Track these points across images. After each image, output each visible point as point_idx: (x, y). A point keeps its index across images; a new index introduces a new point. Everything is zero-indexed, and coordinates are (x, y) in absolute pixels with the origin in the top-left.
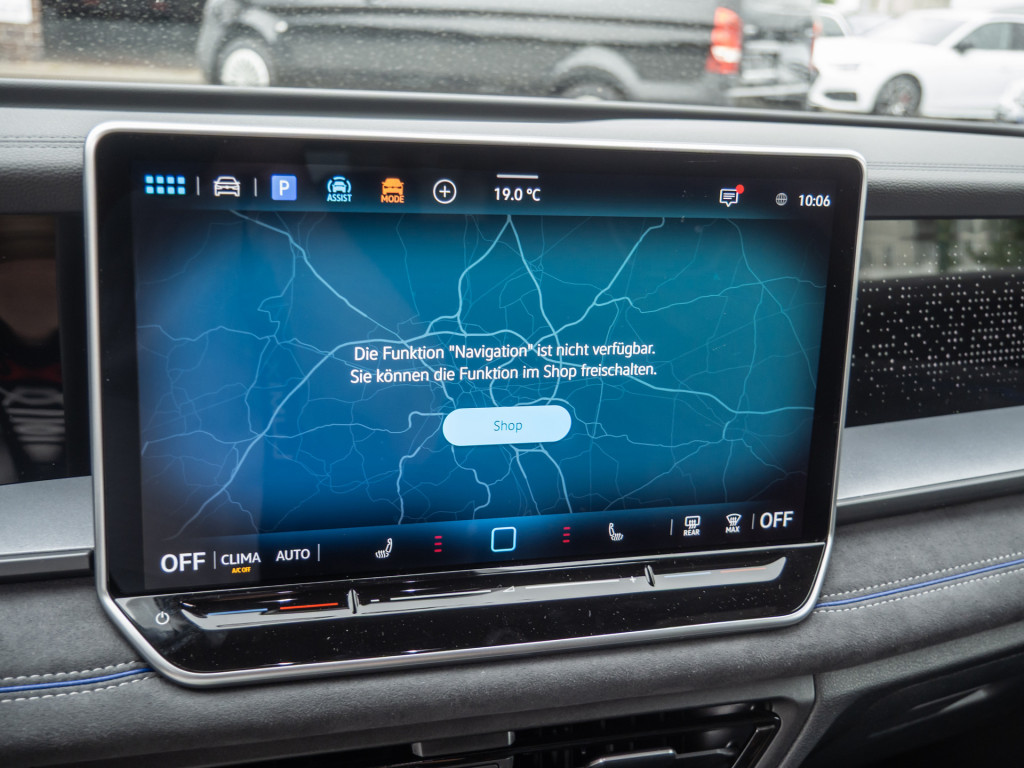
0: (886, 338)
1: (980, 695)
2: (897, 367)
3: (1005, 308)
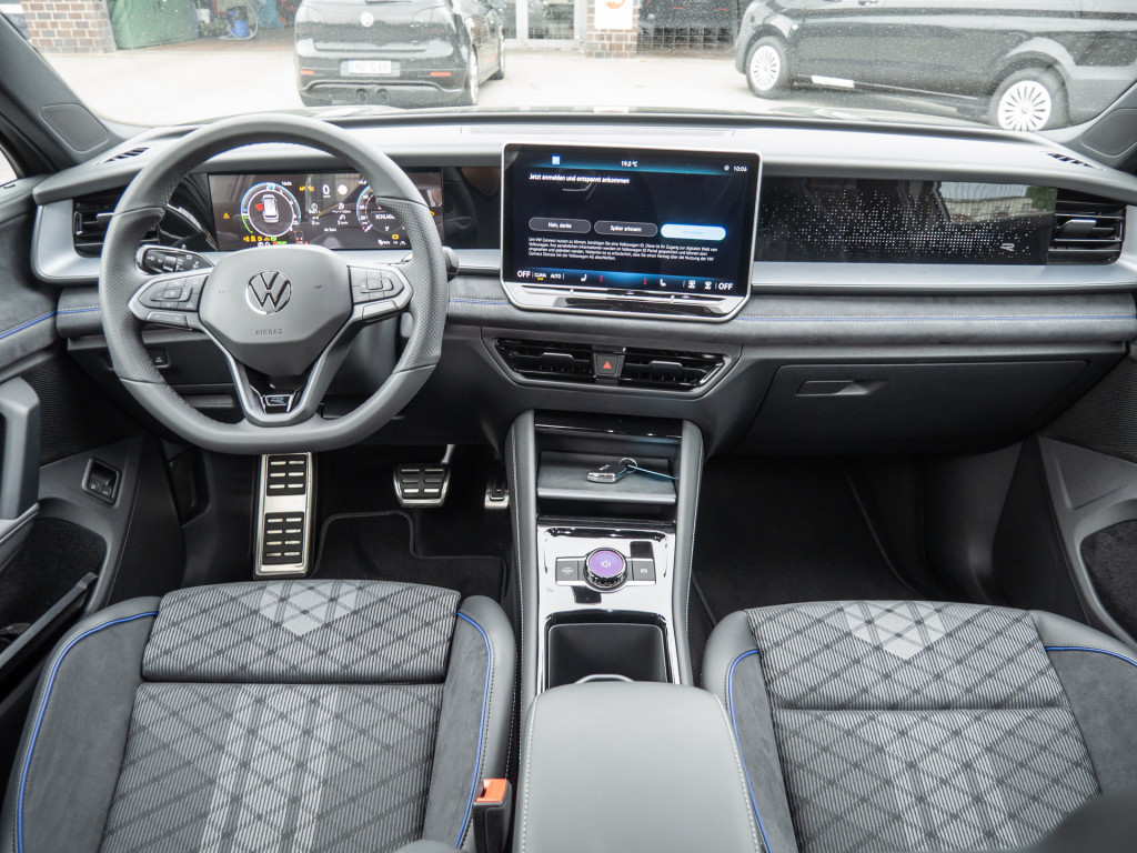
0: (806, 227)
1: (860, 392)
2: (812, 239)
3: (873, 218)
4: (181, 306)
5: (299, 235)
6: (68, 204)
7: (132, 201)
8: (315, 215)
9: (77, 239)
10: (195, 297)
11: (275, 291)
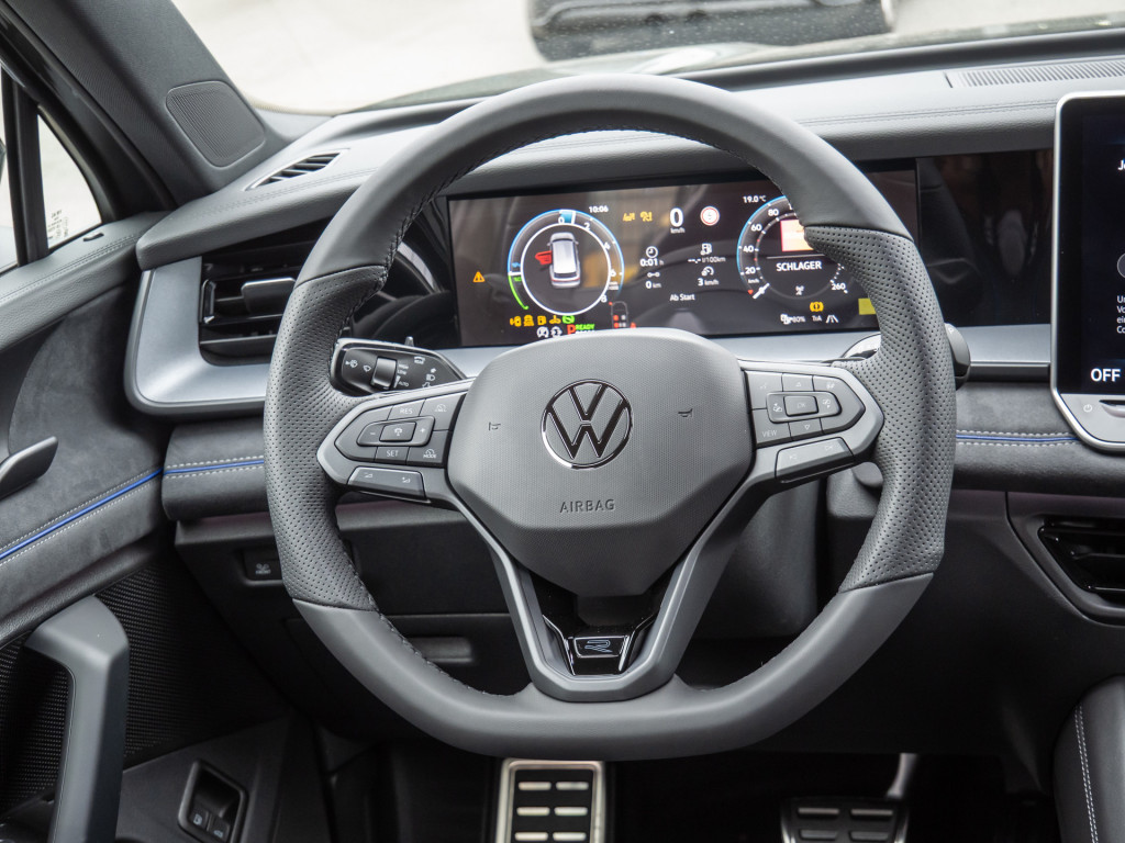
4: (414, 456)
5: (619, 310)
6: (194, 266)
7: (334, 254)
8: (654, 269)
9: (205, 331)
10: (440, 437)
11: (599, 422)
